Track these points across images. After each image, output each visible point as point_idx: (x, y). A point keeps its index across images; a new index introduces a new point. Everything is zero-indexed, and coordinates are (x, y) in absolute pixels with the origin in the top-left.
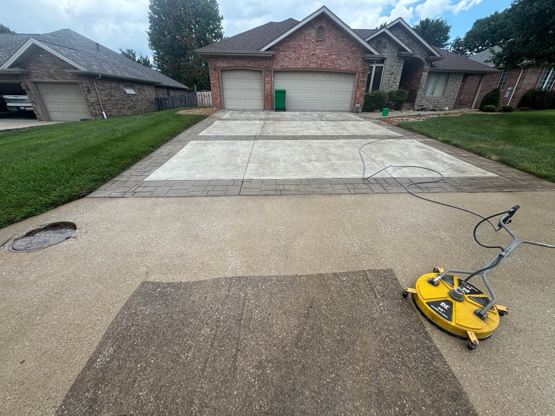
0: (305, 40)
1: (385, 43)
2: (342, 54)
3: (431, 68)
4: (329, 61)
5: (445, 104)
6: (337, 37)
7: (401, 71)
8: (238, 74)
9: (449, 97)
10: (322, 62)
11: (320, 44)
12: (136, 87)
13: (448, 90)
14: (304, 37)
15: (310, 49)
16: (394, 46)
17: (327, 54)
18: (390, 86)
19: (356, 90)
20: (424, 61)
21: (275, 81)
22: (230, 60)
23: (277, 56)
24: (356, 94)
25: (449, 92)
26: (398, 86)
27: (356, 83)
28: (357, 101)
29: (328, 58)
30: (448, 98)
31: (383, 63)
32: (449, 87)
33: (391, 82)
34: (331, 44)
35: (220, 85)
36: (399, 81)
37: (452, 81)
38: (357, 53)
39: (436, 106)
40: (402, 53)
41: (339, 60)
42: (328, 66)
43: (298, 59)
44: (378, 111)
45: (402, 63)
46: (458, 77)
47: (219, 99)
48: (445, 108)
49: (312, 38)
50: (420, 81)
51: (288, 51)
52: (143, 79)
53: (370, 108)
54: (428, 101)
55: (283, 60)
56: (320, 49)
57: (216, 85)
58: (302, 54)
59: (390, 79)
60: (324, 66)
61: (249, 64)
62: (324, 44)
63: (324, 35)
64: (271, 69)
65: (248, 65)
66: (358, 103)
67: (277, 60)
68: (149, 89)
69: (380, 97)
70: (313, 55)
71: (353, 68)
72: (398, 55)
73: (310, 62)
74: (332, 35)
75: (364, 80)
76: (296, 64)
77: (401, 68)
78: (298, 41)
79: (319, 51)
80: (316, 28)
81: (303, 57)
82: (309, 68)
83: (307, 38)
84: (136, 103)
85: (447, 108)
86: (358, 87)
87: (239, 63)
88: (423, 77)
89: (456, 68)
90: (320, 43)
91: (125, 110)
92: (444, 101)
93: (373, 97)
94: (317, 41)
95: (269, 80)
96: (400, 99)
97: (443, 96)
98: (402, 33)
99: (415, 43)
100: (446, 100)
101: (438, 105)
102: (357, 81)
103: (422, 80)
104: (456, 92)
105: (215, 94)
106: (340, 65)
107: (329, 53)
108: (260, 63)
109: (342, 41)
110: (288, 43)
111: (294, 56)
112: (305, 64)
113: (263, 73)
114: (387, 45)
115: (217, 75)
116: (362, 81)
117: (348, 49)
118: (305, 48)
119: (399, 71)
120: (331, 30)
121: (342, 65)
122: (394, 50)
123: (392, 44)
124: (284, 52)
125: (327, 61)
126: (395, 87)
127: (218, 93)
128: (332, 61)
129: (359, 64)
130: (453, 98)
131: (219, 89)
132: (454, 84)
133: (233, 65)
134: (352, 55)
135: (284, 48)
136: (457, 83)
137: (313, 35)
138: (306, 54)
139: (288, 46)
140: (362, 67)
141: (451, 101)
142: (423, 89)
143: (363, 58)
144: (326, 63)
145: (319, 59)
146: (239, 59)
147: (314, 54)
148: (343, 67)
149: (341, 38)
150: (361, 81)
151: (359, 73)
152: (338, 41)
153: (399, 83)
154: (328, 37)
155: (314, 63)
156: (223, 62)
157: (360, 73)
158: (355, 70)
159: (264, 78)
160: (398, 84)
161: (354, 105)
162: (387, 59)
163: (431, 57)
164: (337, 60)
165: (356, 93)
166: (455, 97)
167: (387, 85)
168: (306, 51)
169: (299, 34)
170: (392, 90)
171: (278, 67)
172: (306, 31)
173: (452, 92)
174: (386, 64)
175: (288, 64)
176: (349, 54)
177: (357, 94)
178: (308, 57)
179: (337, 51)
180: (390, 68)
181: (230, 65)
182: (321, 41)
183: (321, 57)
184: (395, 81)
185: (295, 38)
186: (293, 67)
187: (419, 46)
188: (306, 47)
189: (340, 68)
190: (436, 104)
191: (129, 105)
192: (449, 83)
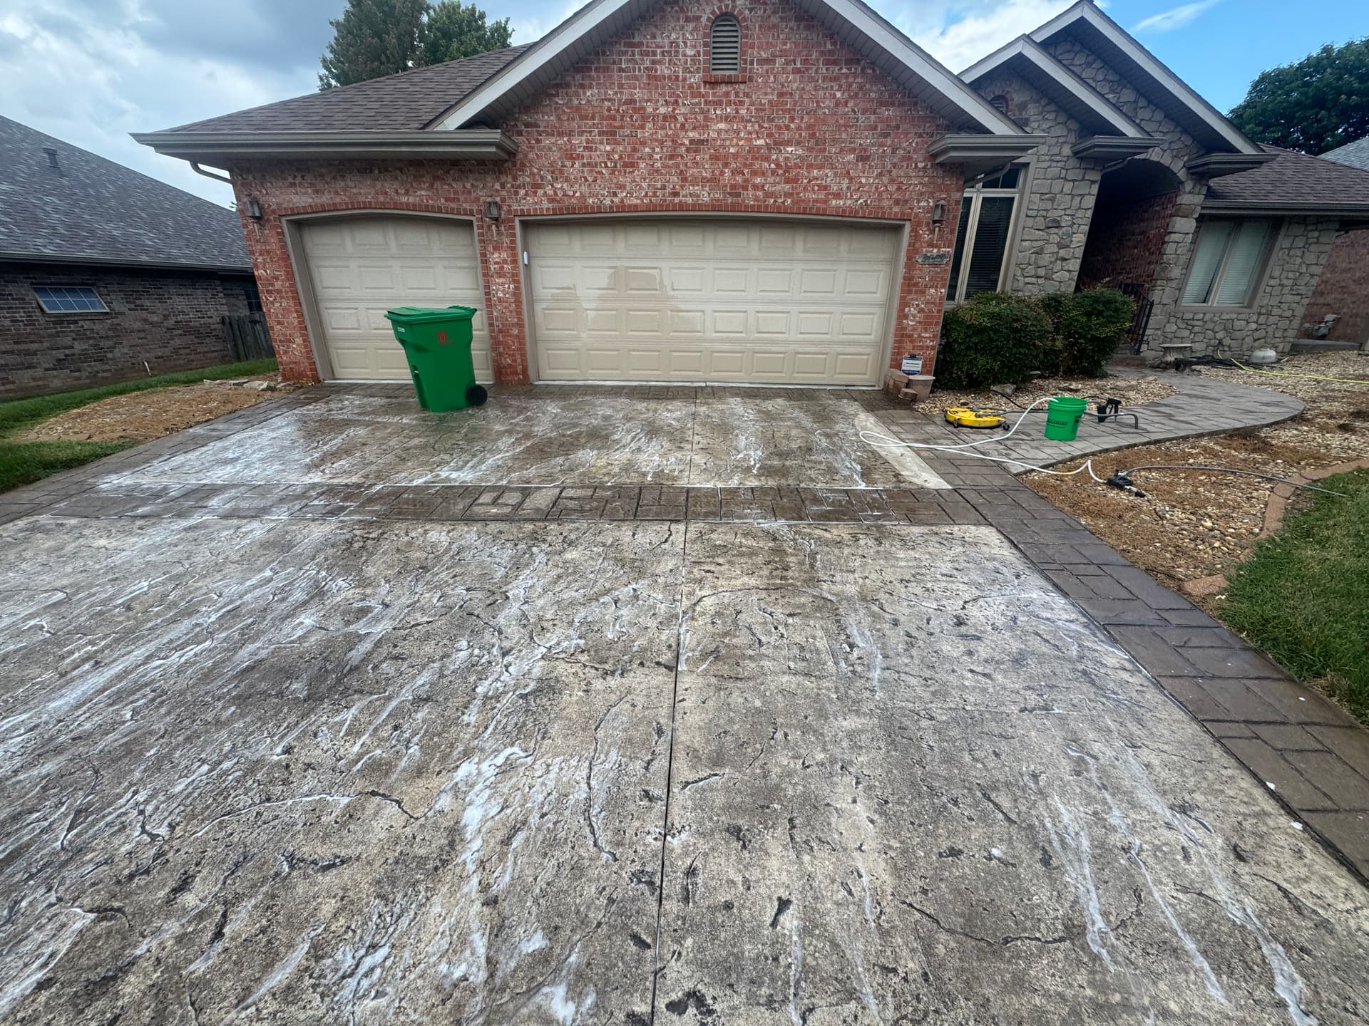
0: (654, 79)
1: (1023, 107)
2: (835, 141)
3: (1210, 203)
4: (773, 173)
5: (1257, 335)
6: (805, 62)
7: (1090, 214)
8: (372, 237)
9: (1275, 311)
10: (739, 179)
11: (727, 94)
12: (116, 287)
13: (1272, 282)
14: (648, 64)
15: (681, 119)
16: (1061, 119)
17: (760, 142)
18: (1041, 272)
19: (902, 298)
20: (1182, 174)
21: (535, 263)
22: (322, 176)
23: (531, 156)
24: (902, 316)
25: (1277, 291)
26: (1075, 275)
27: (901, 270)
28: (908, 346)
29: (767, 159)
30: (1269, 314)
31: (1013, 186)
32: (1276, 274)
33: (1046, 259)
34: (781, 95)
35: (293, 285)
36: (1079, 253)
37: (1290, 249)
38: (906, 134)
39: (1220, 343)
40: (1099, 139)
41: (821, 167)
42: (768, 195)
43: (625, 165)
44: (1009, 389)
45: (1093, 182)
46: (1316, 234)
47: (299, 340)
48: (1260, 354)
49: (686, 70)
50: (1161, 254)
51: (581, 133)
52: (144, 258)
53: (969, 376)
54: (1189, 325)
55: (558, 173)
56: (727, 119)
57: (278, 285)
58: (643, 143)
59: (1042, 248)
60: (749, 197)
61: (407, 193)
62: (747, 95)
63: (744, 53)
64: (509, 212)
65: (404, 199)
66: (913, 357)
67: (532, 174)
68: (190, 291)
69: (1016, 330)
70: (697, 145)
71: (885, 203)
72: (1075, 154)
73: (684, 180)
74: (783, 53)
75: (942, 256)
76: (622, 187)
77: (1090, 202)
78: (621, 86)
79: (722, 126)
80: (704, 20)
81: (651, 156)
82: (682, 206)
83: (663, 70)
84: (106, 344)
85: (1271, 354)
86: (910, 286)
87: (365, 192)
88: (1173, 237)
89: (1311, 200)
90: (724, 88)
91: (39, 372)
92: (1254, 326)
93: (981, 330)
94: (713, 83)
95: (505, 261)
96: (1105, 332)
97: (1250, 306)
98: (1089, 65)
99: (1142, 103)
100: (1262, 319)
101: (1227, 341)
102: (909, 258)
103: (1170, 249)
104: (1303, 290)
105: (279, 323)
106: (825, 188)
107: (770, 135)
108: (458, 186)
109: (836, 79)
110: (577, 94)
111: (609, 154)
112: (664, 188)
113: (476, 231)
114: (1032, 110)
115: (274, 242)
116: (935, 261)
117: (862, 118)
118: (655, 117)
119: (1080, 214)
120: (775, 26)
121: (835, 188)
122: (1059, 131)
123: (1053, 107)
124: (561, 134)
125: (763, 174)
126: (1065, 277)
127: (293, 318)
128: (787, 172)
129: (915, 183)
130: (1289, 313)
131: (291, 302)
132: (1299, 261)
133: (338, 200)
134: (881, 145)
135: (559, 119)
136: (1311, 258)
137: (690, 52)
138: (661, 143)
139: (578, 109)
140: (932, 195)
141: (1284, 324)
142: (1174, 284)
143: (934, 156)
144: (758, 180)
145: (726, 165)
146: (360, 171)
147: (701, 142)
148: (837, 196)
149: (827, 63)
150: (926, 257)
151: (917, 225)
152: (812, 79)
153: (1079, 261)
154: (762, 62)
155: (704, 181)
156: (293, 185)
157: (919, 224)
158: (896, 209)
159: (483, 255)
160: (1075, 265)
161: (897, 365)
162: (1031, 168)
163: (1216, 157)
164: (810, 166)
165: (901, 310)
166: (1300, 311)
167: (1031, 270)
168: (663, 128)
169: (625, 53)
170: (1051, 289)
171: (537, 203)
172: (654, 37)
173: (1286, 290)
174: (1028, 190)
175: (585, 189)
176: (866, 140)
177: (906, 317)
178: (672, 157)
179: (809, 127)
180: (1043, 206)
181: (325, 199)
182: (729, 82)
183: (735, 156)
184: (1062, 253)
185: (607, 69)
186: (608, 202)
187: (1159, 116)
188: (662, 110)
189: (826, 202)
190: (1220, 335)
191: (60, 354)
192: (1278, 255)
